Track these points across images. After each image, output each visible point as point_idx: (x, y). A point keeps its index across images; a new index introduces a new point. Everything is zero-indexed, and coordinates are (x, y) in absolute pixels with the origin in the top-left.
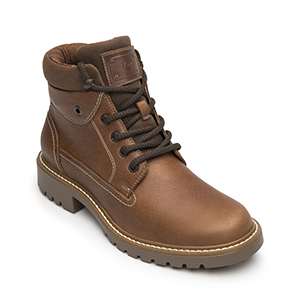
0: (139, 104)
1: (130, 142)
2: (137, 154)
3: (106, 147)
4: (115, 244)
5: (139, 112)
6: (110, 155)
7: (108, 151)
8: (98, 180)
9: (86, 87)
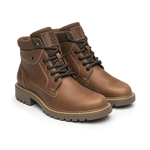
0: (57, 54)
1: (54, 70)
2: (57, 75)
3: (44, 73)
4: (48, 115)
5: (57, 58)
6: (46, 76)
7: (45, 74)
8: (41, 88)
9: (37, 47)
